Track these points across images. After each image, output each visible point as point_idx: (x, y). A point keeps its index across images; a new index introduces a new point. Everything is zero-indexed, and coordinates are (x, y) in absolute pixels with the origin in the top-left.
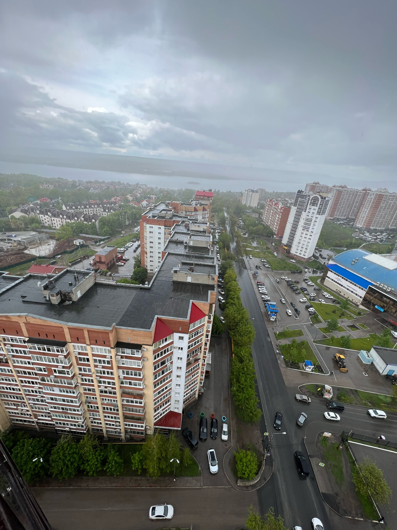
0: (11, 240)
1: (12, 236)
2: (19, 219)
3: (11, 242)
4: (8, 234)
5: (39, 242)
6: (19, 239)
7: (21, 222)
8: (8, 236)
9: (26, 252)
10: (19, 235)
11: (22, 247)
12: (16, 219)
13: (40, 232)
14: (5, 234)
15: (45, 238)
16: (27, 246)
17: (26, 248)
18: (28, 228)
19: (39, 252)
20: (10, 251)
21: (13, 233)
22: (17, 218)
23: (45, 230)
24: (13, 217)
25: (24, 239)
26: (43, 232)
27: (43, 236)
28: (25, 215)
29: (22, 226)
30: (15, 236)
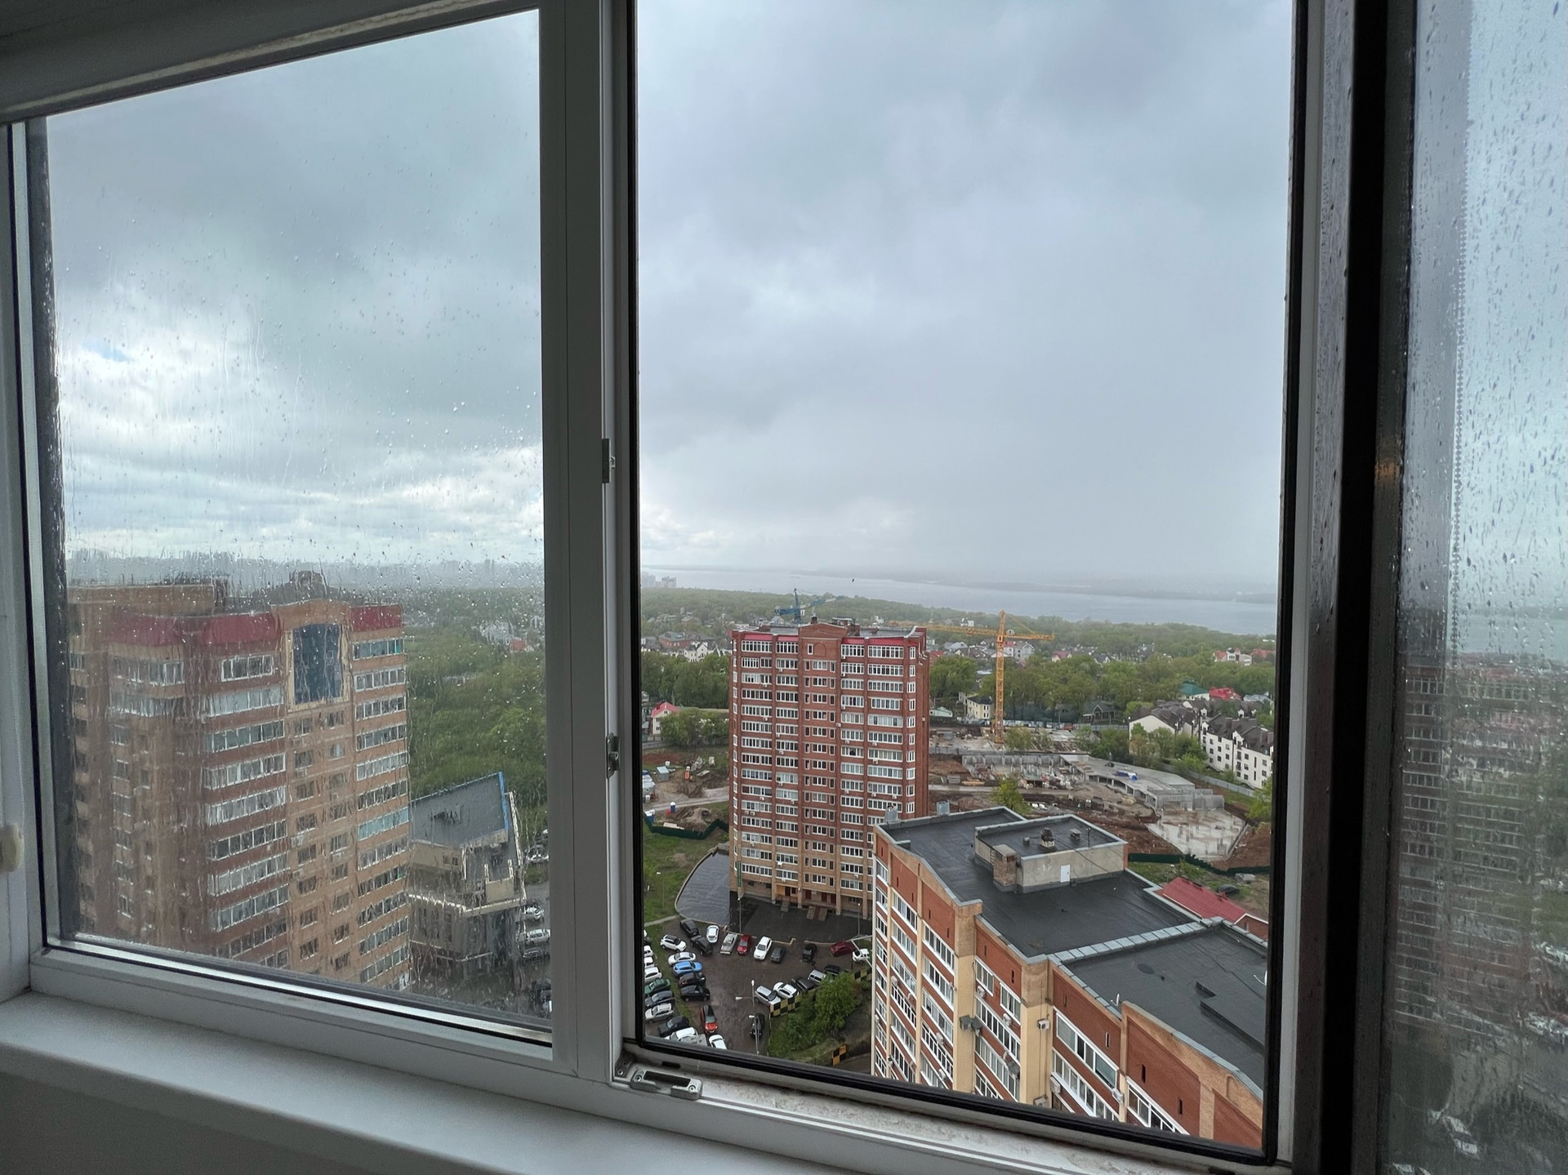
0: (1123, 785)
1: (1127, 775)
2: (1151, 735)
3: (1121, 789)
4: (1119, 767)
5: (1190, 810)
6: (1142, 786)
7: (1154, 744)
8: (1120, 774)
9: (1154, 828)
10: (1142, 777)
11: (1147, 813)
12: (1144, 733)
13: (1199, 784)
14: (1113, 765)
15: (1210, 804)
16: (1158, 814)
17: (1153, 819)
18: (1168, 762)
19: (1188, 840)
20: (1114, 814)
21: (1130, 767)
22: (1148, 731)
23: (1213, 781)
24: (1139, 729)
25: (1155, 792)
26: (1206, 785)
27: (1209, 797)
28: (1168, 727)
29: (1155, 754)
30: (1135, 778)
